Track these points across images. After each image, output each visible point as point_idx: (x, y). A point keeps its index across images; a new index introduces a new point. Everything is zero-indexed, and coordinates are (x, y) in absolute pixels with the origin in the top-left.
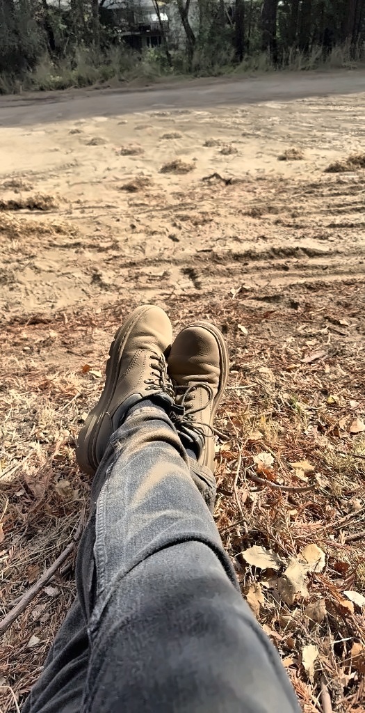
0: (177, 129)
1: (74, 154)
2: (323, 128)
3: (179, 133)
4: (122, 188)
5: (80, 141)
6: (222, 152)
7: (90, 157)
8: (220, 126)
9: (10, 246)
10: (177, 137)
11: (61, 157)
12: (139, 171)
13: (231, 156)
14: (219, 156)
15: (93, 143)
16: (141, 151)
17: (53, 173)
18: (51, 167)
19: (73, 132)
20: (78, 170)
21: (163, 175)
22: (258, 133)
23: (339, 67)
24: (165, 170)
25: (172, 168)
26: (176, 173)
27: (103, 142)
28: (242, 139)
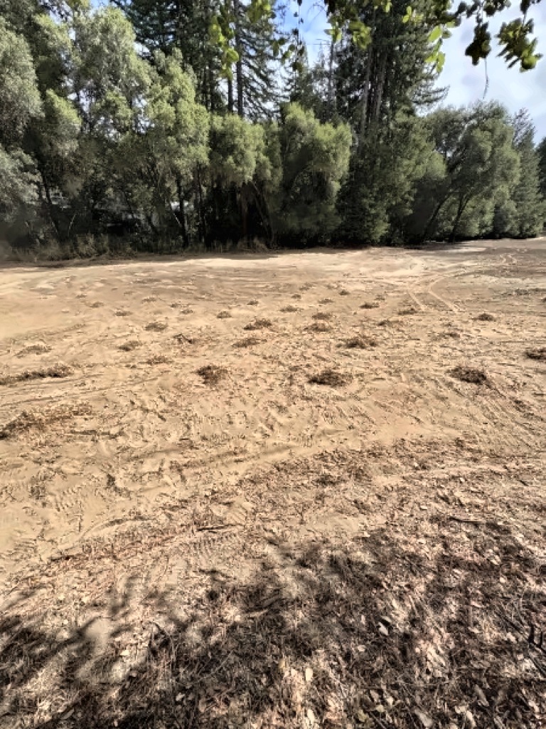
0: (153, 294)
1: (82, 316)
2: (240, 293)
3: (154, 296)
4: (120, 348)
5: (87, 305)
6: (184, 312)
7: (93, 318)
8: (180, 291)
9: (38, 440)
10: (153, 300)
11: (72, 319)
12: (131, 328)
13: (189, 315)
14: (182, 315)
15: (95, 306)
16: (131, 314)
17: (66, 333)
18: (63, 328)
19: (79, 297)
20: (86, 330)
21: (147, 332)
22: (204, 296)
23: (242, 251)
24: (148, 328)
25: (154, 327)
26: (155, 331)
27: (102, 305)
28: (195, 302)
